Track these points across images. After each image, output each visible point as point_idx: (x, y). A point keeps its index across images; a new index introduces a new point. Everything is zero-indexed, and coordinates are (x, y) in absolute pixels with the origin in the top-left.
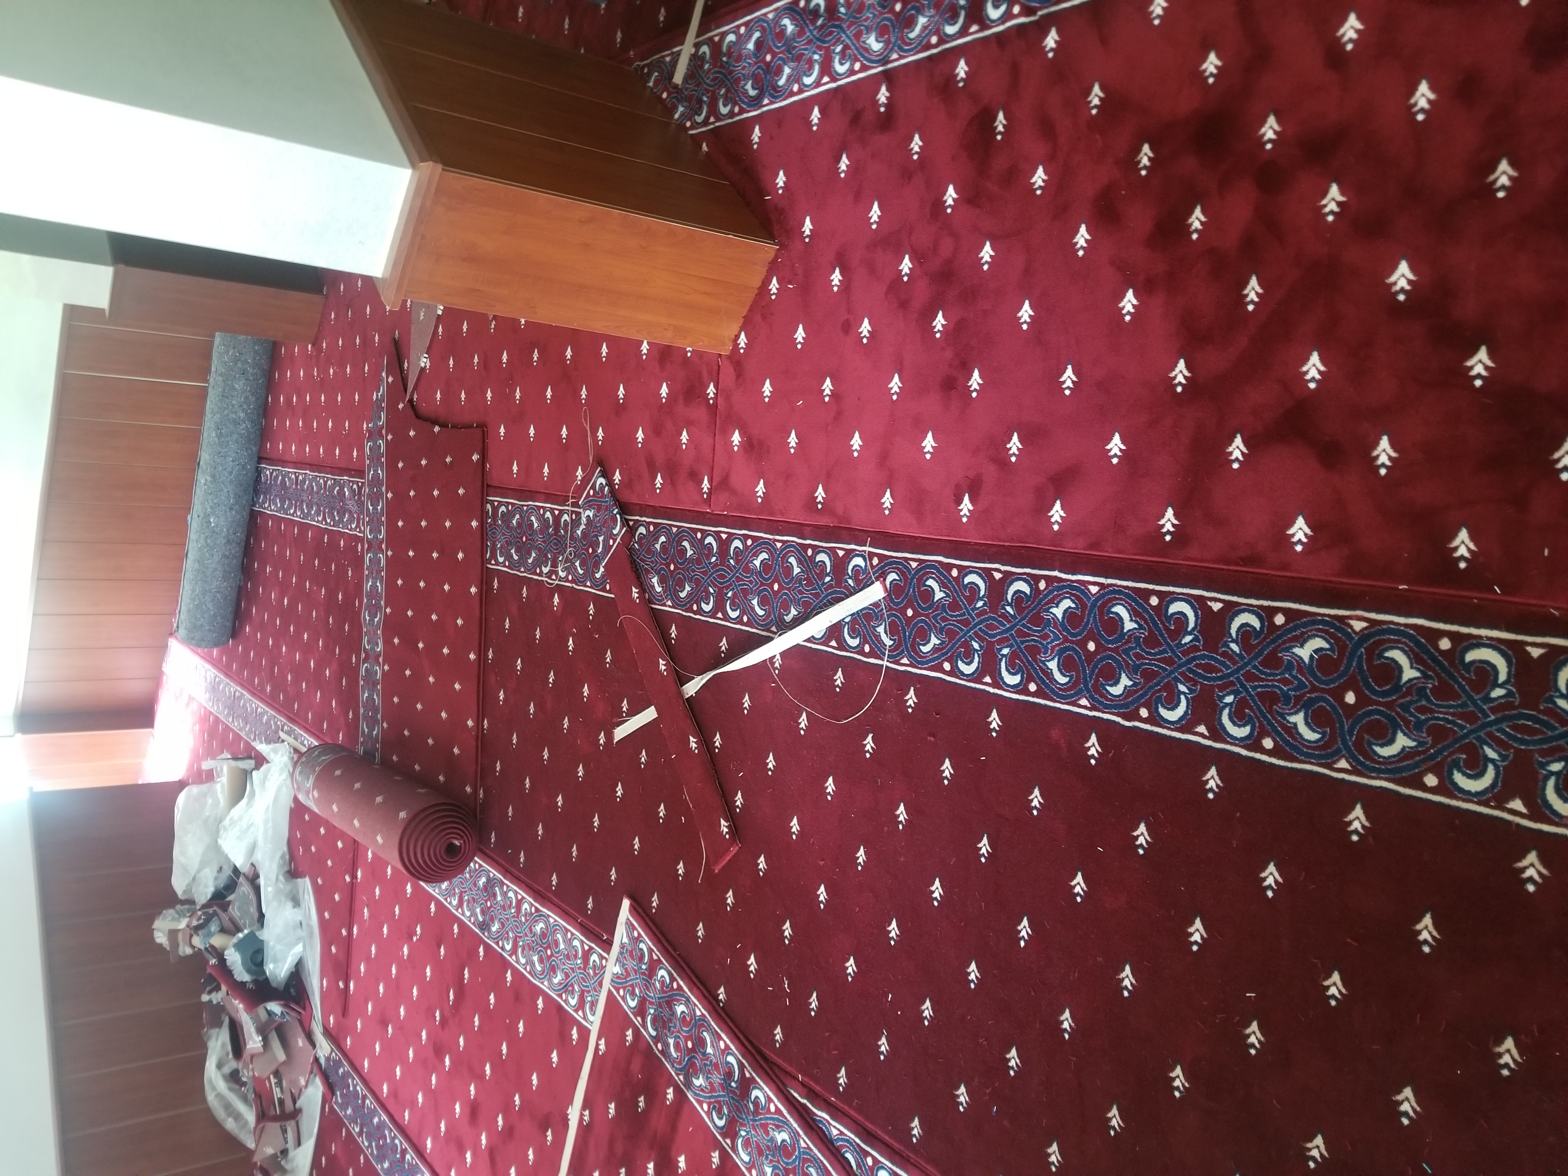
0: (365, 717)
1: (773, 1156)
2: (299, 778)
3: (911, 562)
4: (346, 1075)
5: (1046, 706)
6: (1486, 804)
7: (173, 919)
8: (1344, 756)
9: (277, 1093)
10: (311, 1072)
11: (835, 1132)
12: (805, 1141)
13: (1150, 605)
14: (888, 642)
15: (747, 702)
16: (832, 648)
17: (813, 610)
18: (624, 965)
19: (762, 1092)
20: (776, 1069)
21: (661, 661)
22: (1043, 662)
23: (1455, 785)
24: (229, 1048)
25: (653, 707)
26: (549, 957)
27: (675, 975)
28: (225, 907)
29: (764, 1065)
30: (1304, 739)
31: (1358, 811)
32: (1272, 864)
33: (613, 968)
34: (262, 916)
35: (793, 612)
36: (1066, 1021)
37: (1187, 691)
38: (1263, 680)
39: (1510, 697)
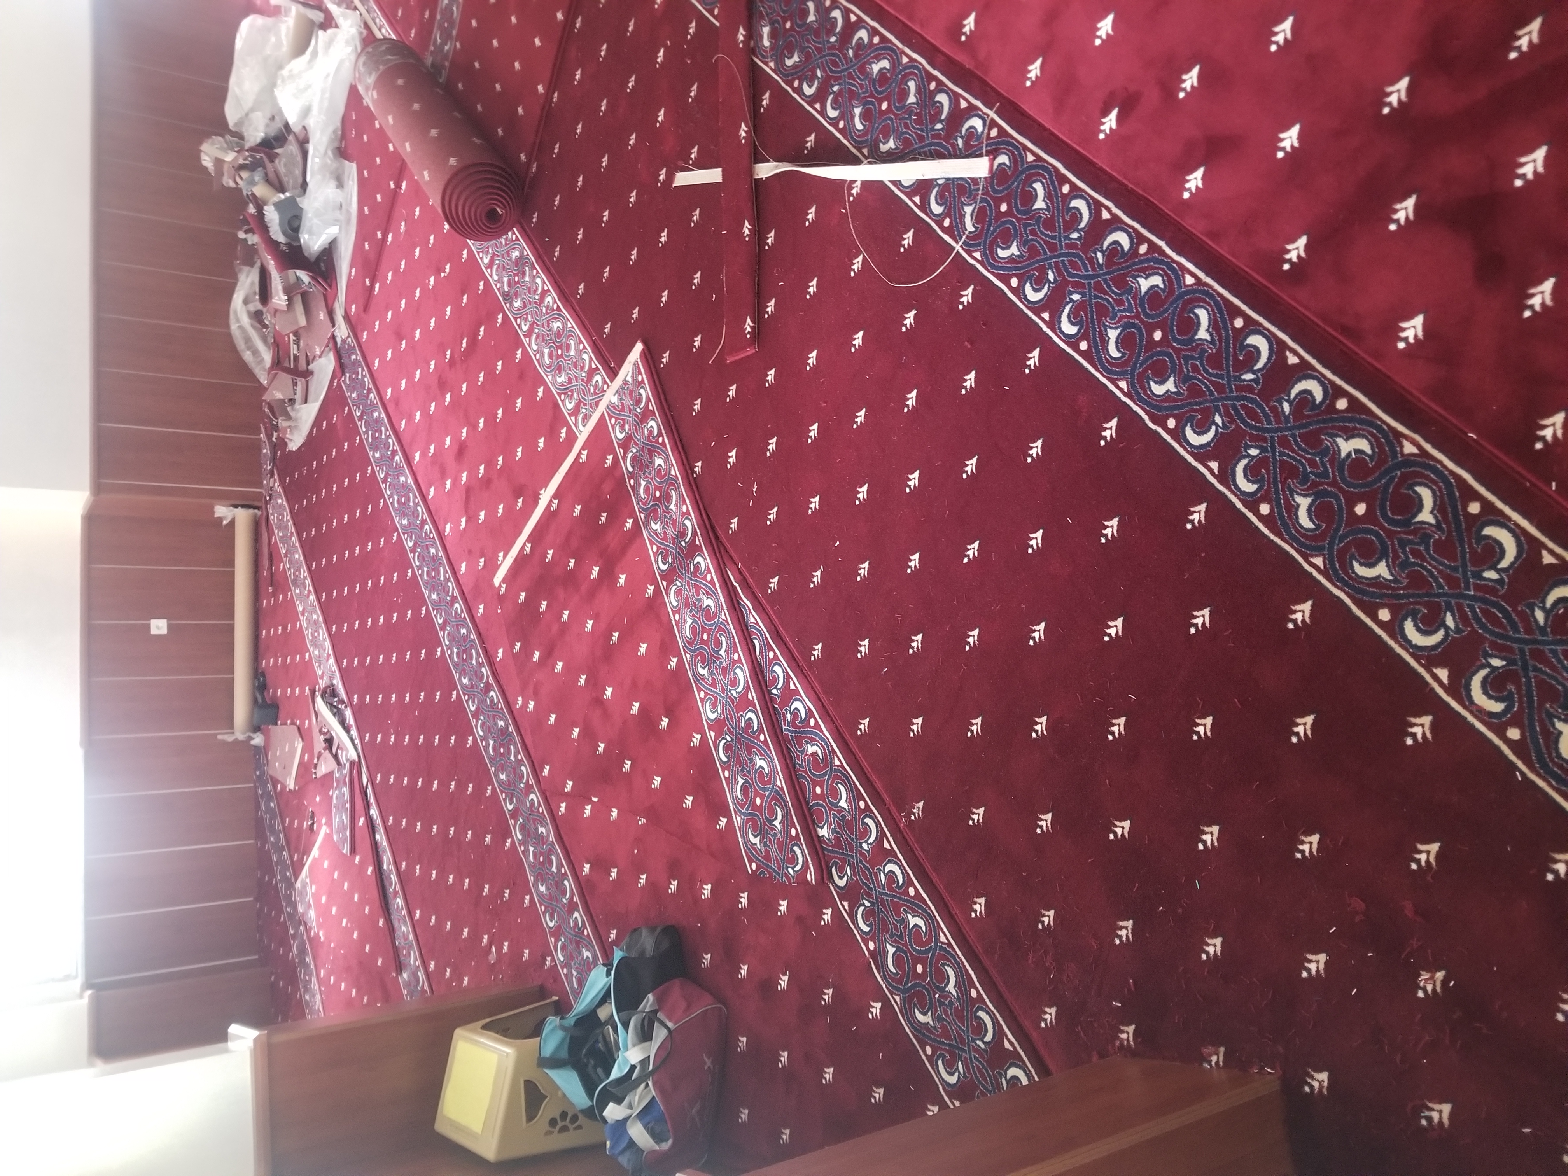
0: (441, 27)
1: (697, 613)
2: (362, 69)
3: (1028, 154)
4: (356, 363)
5: (1087, 369)
6: (1417, 659)
7: (221, 149)
8: (1323, 555)
9: (294, 350)
10: (327, 346)
11: (752, 620)
12: (725, 615)
13: (1232, 324)
14: (970, 227)
15: (811, 215)
16: (913, 203)
17: (912, 152)
18: (621, 399)
19: (704, 561)
20: (722, 551)
21: (743, 125)
22: (1106, 327)
23: (1402, 630)
24: (257, 289)
25: (720, 169)
26: (559, 356)
27: (663, 431)
28: (272, 158)
29: (714, 542)
30: (1298, 522)
31: (1307, 607)
32: (1209, 609)
33: (611, 397)
34: (304, 185)
35: (891, 144)
36: (973, 636)
37: (1221, 425)
38: (1293, 451)
39: (1499, 585)
